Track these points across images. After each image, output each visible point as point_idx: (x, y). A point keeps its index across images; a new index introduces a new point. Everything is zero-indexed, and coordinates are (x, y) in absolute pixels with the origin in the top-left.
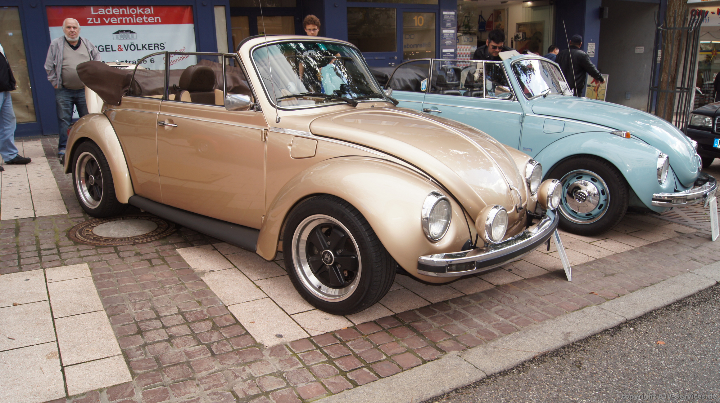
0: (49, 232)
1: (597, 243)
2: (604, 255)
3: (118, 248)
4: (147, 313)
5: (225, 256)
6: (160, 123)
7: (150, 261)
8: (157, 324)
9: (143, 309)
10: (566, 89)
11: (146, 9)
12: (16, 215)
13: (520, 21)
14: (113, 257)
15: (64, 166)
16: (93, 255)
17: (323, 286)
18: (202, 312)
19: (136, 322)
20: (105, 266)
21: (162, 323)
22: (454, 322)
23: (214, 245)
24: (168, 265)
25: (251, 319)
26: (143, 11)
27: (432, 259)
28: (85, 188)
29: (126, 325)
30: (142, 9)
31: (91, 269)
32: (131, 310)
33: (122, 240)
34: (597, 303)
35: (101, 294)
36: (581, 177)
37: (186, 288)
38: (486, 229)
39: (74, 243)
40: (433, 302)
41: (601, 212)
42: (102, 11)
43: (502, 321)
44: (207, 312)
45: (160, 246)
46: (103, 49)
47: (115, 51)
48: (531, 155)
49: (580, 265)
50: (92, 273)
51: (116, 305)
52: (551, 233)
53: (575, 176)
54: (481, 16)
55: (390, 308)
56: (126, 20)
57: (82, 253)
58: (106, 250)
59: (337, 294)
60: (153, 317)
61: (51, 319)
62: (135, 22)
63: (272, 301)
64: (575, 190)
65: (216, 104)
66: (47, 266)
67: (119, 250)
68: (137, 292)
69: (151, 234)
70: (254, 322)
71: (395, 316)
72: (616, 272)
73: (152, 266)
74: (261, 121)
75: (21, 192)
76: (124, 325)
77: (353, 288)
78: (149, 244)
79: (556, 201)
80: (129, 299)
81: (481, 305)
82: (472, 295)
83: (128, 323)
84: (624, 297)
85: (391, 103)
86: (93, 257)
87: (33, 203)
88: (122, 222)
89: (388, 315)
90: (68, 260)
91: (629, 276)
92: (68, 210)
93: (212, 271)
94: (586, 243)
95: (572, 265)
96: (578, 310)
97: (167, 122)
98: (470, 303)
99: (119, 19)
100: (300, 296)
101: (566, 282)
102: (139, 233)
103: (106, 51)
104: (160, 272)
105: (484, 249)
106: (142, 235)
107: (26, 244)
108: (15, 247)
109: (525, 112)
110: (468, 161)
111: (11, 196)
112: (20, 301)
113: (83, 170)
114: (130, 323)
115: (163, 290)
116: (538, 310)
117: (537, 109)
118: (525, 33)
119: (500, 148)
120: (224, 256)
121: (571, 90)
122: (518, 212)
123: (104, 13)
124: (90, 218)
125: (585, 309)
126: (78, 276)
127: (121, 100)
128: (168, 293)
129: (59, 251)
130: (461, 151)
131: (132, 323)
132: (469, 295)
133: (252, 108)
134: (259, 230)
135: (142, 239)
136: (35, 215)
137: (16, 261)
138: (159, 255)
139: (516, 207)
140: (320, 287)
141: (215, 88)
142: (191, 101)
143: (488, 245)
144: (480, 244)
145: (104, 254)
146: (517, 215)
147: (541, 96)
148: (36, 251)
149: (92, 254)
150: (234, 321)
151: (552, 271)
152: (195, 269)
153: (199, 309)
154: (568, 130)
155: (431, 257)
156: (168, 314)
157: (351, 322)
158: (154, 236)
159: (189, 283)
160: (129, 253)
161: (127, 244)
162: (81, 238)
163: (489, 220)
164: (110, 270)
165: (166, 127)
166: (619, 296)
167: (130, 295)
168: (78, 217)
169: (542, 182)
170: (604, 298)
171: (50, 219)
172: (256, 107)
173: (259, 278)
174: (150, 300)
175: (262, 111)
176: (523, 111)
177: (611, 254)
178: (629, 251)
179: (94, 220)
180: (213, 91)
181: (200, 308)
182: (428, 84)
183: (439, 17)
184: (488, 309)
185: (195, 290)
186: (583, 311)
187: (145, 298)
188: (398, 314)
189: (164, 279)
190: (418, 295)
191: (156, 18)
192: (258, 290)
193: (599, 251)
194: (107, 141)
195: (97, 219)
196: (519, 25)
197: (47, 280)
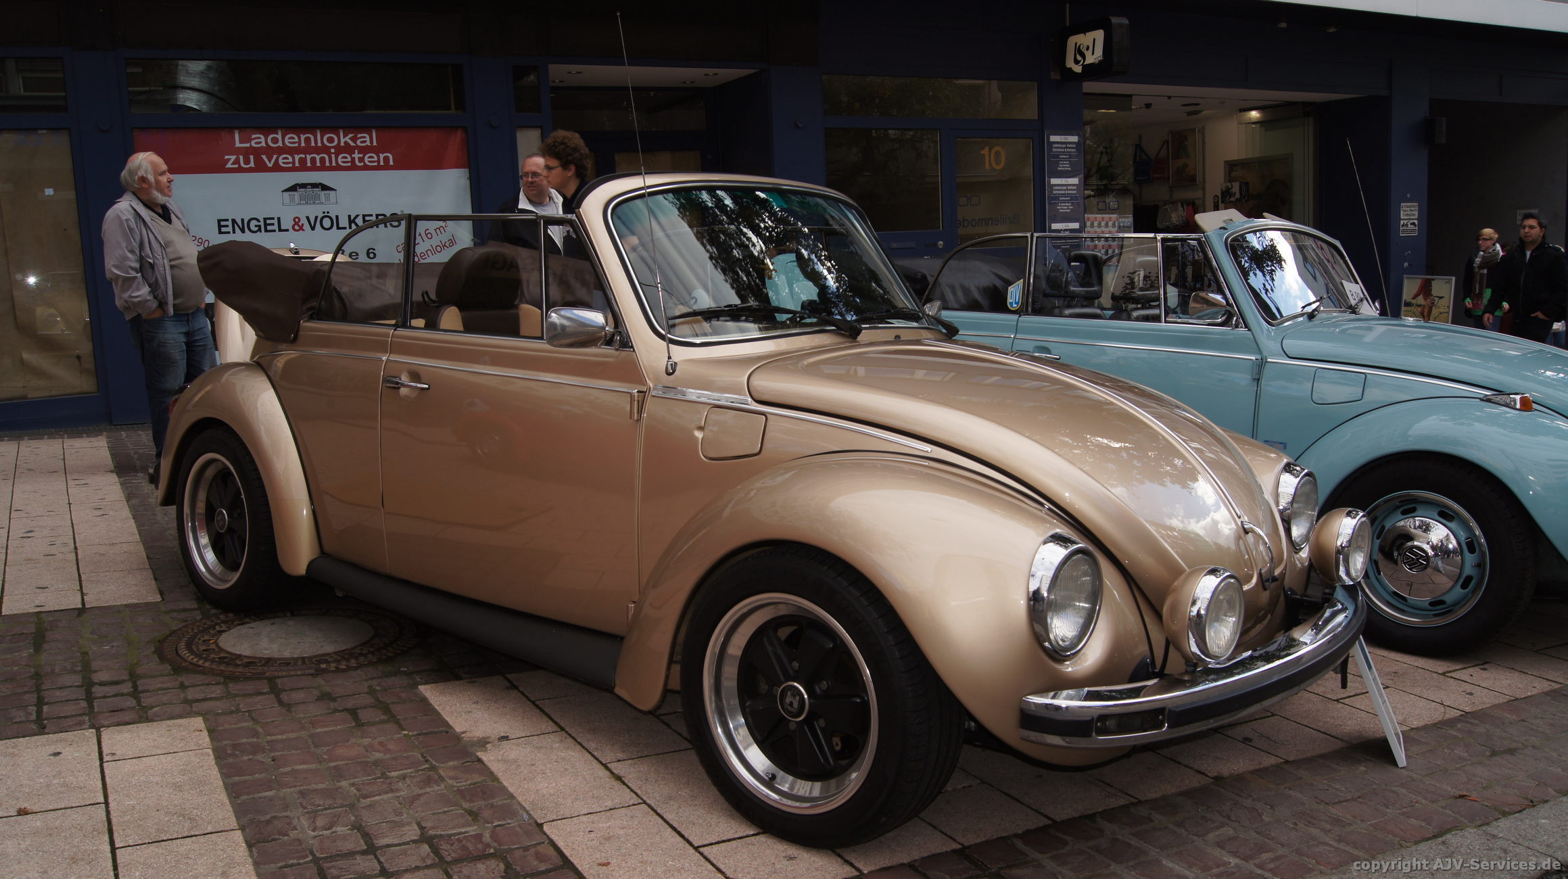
0: (115, 644)
1: (1464, 675)
2: (1483, 703)
3: (279, 681)
4: (344, 838)
5: (538, 702)
6: (389, 381)
7: (353, 712)
8: (367, 864)
9: (334, 829)
10: (1361, 300)
11: (359, 136)
12: (37, 603)
13: (1234, 156)
14: (265, 704)
15: (157, 487)
16: (216, 699)
17: (780, 774)
18: (479, 837)
19: (316, 860)
20: (246, 724)
21: (380, 862)
22: (1114, 867)
23: (509, 676)
24: (397, 722)
25: (599, 857)
26: (354, 139)
27: (1056, 702)
28: (204, 540)
29: (292, 865)
30: (350, 136)
31: (211, 732)
32: (305, 830)
33: (288, 664)
34: (1478, 823)
35: (233, 791)
36: (1413, 510)
37: (442, 779)
38: (1190, 627)
39: (173, 669)
40: (1058, 818)
41: (1466, 596)
42: (259, 140)
43: (1237, 865)
44: (491, 837)
45: (379, 678)
46: (259, 226)
47: (287, 230)
48: (1289, 454)
49: (1426, 728)
50: (212, 739)
51: (268, 817)
52: (1350, 644)
53: (1397, 508)
54: (1138, 147)
55: (948, 833)
56: (313, 160)
57: (191, 694)
58: (249, 687)
59: (816, 792)
60: (358, 849)
61: (108, 848)
62: (334, 164)
63: (652, 812)
64: (1398, 543)
65: (522, 332)
66: (106, 723)
67: (280, 686)
68: (321, 786)
69: (358, 651)
70: (608, 864)
71: (963, 853)
72: (1520, 746)
73: (360, 724)
74: (631, 372)
75: (53, 550)
76: (286, 866)
77: (855, 778)
78: (353, 673)
79: (1358, 562)
80: (301, 804)
81: (1180, 824)
82: (1156, 800)
83: (296, 861)
84: (1547, 806)
85: (941, 332)
86: (218, 703)
87: (79, 575)
88: (290, 623)
89: (944, 849)
90: (156, 709)
91: (1555, 755)
92: (162, 593)
93: (506, 738)
94: (1435, 675)
95: (1405, 728)
96: (1429, 839)
97: (404, 379)
98: (1152, 821)
99: (297, 157)
100: (722, 799)
101: (1392, 768)
102: (329, 648)
103: (266, 231)
104: (378, 739)
105: (1186, 678)
106: (335, 653)
107: (57, 670)
108: (32, 677)
109: (1265, 353)
110: (1135, 462)
111: (28, 560)
112: (35, 804)
113: (202, 496)
114: (301, 861)
115: (383, 783)
116: (1327, 840)
117: (1291, 345)
118: (1247, 184)
119: (1212, 435)
120: (533, 703)
121: (1374, 303)
122: (1265, 589)
123: (263, 144)
124: (213, 611)
125: (1449, 836)
126: (180, 746)
127: (298, 331)
128: (397, 790)
129: (135, 686)
130: (1118, 441)
131: (307, 863)
132: (1147, 801)
133: (609, 342)
134: (622, 638)
135: (336, 661)
136: (83, 603)
137: (33, 709)
138: (377, 699)
139: (1260, 575)
140: (773, 777)
141: (521, 302)
142: (462, 329)
143: (1196, 670)
144: (1175, 665)
145: (244, 695)
146: (1265, 597)
147: (1302, 315)
148: (82, 686)
149: (214, 695)
150: (558, 861)
151: (1355, 743)
152: (464, 733)
153: (472, 830)
154: (1374, 395)
155: (1053, 697)
156: (396, 841)
157: (852, 865)
158: (365, 655)
159: (447, 768)
160: (303, 695)
161: (299, 672)
162: (190, 657)
163: (1198, 605)
164: (256, 734)
165: (403, 391)
166: (1532, 804)
167: (302, 794)
168: (185, 610)
169: (1319, 517)
170: (1496, 809)
171: (119, 612)
172: (618, 337)
173: (620, 756)
174: (352, 806)
175: (632, 347)
176: (1260, 351)
177: (1502, 700)
178: (1546, 694)
179: (222, 617)
180: (516, 307)
181: (475, 827)
182: (1026, 293)
183: (1040, 149)
184: (1199, 836)
185: (463, 784)
186: (1443, 843)
187: (340, 801)
188: (969, 847)
189: (388, 756)
190: (1017, 800)
191: (382, 156)
192: (617, 784)
193: (1471, 694)
194: (262, 428)
195: (231, 615)
196: (1231, 166)
197: (104, 755)
